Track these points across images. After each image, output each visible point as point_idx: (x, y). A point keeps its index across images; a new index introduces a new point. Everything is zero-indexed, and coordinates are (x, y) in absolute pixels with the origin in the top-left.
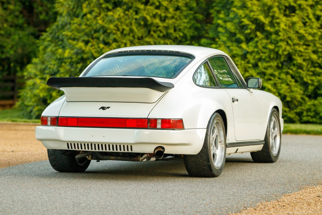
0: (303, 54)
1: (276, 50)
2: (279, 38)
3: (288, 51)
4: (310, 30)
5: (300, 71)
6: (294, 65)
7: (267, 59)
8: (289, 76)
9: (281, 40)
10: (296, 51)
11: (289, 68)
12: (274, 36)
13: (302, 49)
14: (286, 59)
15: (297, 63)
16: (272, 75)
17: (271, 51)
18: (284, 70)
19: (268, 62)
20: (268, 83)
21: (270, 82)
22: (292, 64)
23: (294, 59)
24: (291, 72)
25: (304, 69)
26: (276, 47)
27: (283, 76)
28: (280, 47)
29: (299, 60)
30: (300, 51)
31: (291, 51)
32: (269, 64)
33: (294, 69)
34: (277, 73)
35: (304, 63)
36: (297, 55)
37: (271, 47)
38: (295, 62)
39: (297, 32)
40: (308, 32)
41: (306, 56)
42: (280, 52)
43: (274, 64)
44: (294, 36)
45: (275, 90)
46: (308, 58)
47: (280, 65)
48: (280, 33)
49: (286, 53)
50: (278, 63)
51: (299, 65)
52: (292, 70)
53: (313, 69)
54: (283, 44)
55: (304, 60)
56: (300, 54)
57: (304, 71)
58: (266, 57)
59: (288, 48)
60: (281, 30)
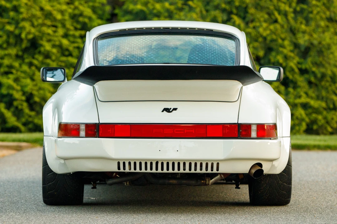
0: (52, 38)
1: (17, 32)
2: (21, 16)
3: (34, 34)
4: (58, 6)
5: (48, 61)
6: (40, 52)
7: (5, 46)
8: (33, 68)
9: (24, 19)
10: (43, 34)
11: (33, 58)
12: (12, 14)
13: (50, 31)
14: (29, 45)
15: (45, 50)
16: (11, 67)
17: (9, 33)
18: (27, 60)
19: (6, 49)
20: (8, 78)
21: (11, 76)
22: (37, 51)
23: (41, 45)
24: (35, 62)
25: (54, 58)
26: (16, 27)
27: (25, 68)
28: (23, 28)
29: (47, 47)
30: (49, 34)
31: (37, 34)
32: (6, 52)
33: (41, 58)
34: (16, 64)
35: (55, 51)
36: (44, 39)
37: (10, 28)
38: (42, 49)
39: (42, 9)
40: (56, 8)
41: (55, 41)
42: (23, 36)
43: (13, 51)
44: (38, 13)
45: (19, 88)
46: (57, 43)
47: (20, 53)
48: (22, 10)
49: (30, 37)
50: (18, 51)
51: (46, 53)
52: (37, 60)
53: (64, 59)
54: (26, 25)
55: (54, 46)
56: (49, 38)
57: (53, 61)
58: (3, 43)
59: (33, 30)
60: (23, 5)
